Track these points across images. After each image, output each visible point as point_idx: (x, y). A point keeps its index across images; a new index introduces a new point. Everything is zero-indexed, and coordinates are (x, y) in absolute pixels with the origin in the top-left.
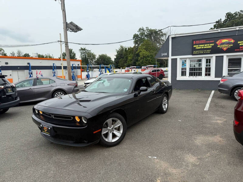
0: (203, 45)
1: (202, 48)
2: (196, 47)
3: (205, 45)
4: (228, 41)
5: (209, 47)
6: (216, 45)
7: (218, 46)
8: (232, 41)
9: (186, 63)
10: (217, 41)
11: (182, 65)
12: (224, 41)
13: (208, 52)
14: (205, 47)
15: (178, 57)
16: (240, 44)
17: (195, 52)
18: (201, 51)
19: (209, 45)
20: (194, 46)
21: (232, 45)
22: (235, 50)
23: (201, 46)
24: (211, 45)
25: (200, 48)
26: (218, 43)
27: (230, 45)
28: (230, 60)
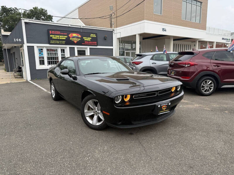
0: (59, 36)
1: (58, 38)
2: (52, 37)
3: (60, 36)
4: (76, 35)
5: (64, 38)
6: (69, 38)
7: (71, 39)
8: (80, 36)
9: (42, 52)
10: (69, 34)
11: (39, 54)
12: (74, 35)
13: (63, 43)
14: (60, 38)
15: (35, 45)
16: (85, 40)
17: (52, 42)
18: (57, 41)
19: (63, 37)
20: (51, 36)
21: (80, 39)
22: (82, 44)
23: (56, 36)
24: (65, 37)
25: (56, 38)
26: (70, 36)
27: (78, 39)
28: (78, 51)
